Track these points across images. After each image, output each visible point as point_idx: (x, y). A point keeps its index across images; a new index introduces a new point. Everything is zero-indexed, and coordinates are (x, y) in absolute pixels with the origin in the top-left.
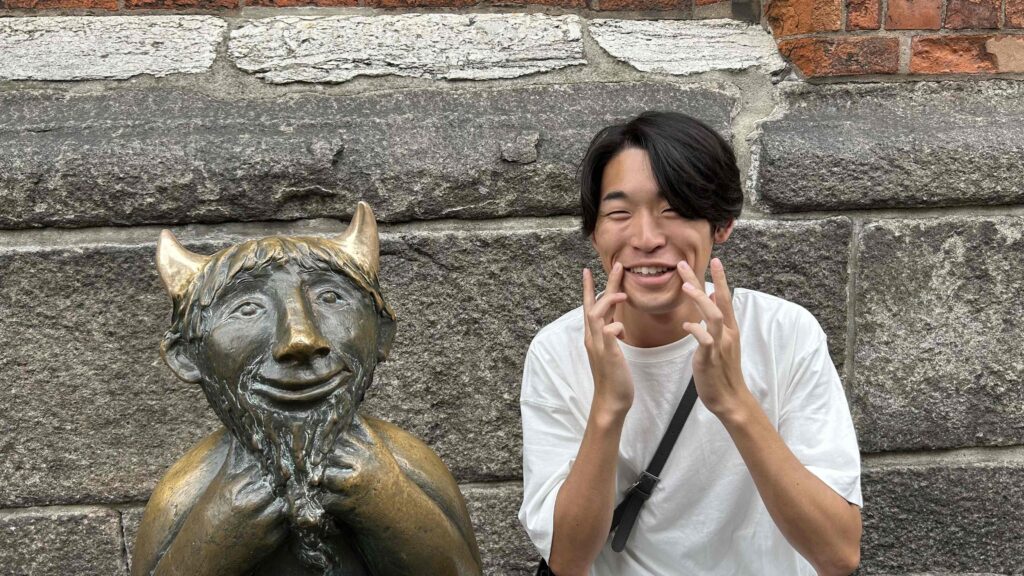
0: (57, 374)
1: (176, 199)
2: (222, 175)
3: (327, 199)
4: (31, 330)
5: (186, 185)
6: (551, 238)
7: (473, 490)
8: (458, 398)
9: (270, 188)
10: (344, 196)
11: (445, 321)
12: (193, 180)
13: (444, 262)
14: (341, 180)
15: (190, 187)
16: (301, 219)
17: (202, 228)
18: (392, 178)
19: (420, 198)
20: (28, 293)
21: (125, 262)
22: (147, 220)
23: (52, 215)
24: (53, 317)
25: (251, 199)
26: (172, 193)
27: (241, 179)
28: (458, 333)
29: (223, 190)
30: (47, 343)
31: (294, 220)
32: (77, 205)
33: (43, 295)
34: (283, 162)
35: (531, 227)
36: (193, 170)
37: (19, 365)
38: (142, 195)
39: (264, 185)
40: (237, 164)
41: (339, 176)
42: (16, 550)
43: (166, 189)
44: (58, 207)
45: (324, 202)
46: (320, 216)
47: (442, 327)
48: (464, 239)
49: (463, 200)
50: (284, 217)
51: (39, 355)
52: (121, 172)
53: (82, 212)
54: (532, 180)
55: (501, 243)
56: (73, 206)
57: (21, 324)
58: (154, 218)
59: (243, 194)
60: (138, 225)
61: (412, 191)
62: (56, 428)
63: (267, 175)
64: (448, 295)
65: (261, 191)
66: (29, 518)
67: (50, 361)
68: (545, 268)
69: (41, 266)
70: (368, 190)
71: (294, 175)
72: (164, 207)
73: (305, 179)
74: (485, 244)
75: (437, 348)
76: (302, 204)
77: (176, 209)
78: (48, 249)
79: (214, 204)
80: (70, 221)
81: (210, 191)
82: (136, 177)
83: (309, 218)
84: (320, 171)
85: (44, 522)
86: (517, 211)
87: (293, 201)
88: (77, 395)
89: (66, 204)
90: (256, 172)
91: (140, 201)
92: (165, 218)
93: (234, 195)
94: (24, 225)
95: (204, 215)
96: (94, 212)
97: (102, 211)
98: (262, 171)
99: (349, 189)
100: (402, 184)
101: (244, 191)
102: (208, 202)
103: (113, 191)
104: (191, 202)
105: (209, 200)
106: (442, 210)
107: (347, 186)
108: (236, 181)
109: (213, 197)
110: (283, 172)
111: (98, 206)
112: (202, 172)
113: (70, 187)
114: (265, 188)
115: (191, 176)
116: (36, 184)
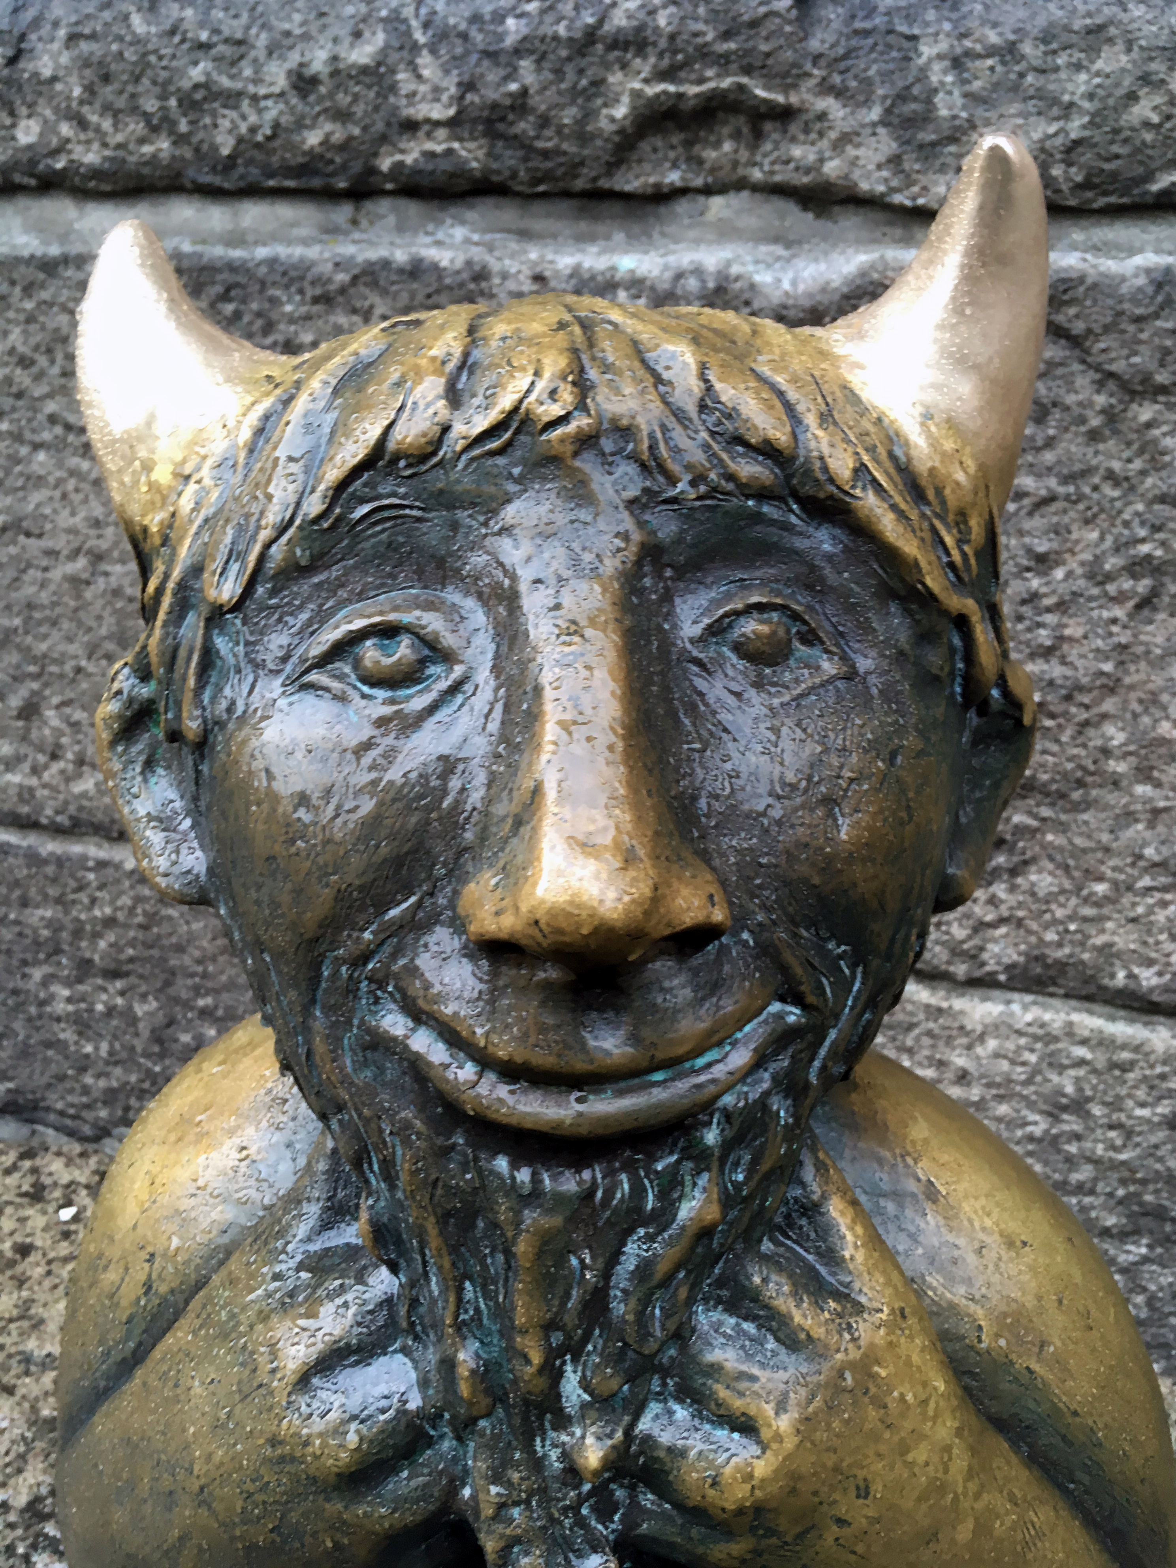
1: (342, 116)
2: (464, 36)
3: (768, 126)
5: (365, 70)
7: (1075, 1017)
8: (1080, 784)
9: (598, 83)
10: (822, 116)
11: (1087, 556)
12: (384, 51)
13: (1119, 367)
14: (817, 58)
16: (684, 192)
17: (413, 208)
18: (991, 51)
19: (1076, 127)
21: (225, 297)
22: (271, 175)
23: (55, 153)
25: (544, 122)
26: (331, 95)
27: (518, 52)
28: (1119, 599)
29: (467, 86)
30: (77, 490)
31: (662, 197)
32: (107, 125)
36: (387, 21)
37: (28, 535)
38: (255, 99)
39: (581, 72)
41: (815, 44)
43: (314, 81)
44: (66, 129)
45: (758, 135)
46: (741, 185)
47: (1069, 575)
50: (628, 188)
51: (64, 519)
52: (202, 25)
53: (119, 146)
56: (98, 130)
58: (289, 171)
59: (521, 104)
61: (1055, 101)
63: (591, 35)
64: (1111, 476)
65: (575, 93)
66: (84, 858)
67: (87, 536)
69: (45, 295)
70: (903, 96)
71: (672, 37)
72: (313, 139)
73: (704, 54)
75: (1044, 636)
76: (689, 144)
77: (342, 148)
78: (54, 251)
79: (442, 133)
80: (96, 173)
81: (430, 89)
82: (240, 43)
83: (708, 191)
84: (754, 24)
85: (110, 871)
87: (664, 132)
89: (82, 124)
90: (562, 30)
91: (253, 118)
92: (316, 173)
93: (495, 106)
95: (416, 171)
96: (147, 149)
97: (164, 145)
98: (578, 24)
99: (839, 93)
100: (1022, 75)
101: (524, 92)
102: (426, 128)
103: (186, 84)
104: (380, 126)
105: (428, 121)
106: (1149, 177)
107: (837, 79)
108: (503, 59)
109: (439, 112)
110: (641, 28)
111: (155, 129)
112: (409, 26)
113: (87, 72)
114: (584, 82)
115: (380, 38)
116: (12, 61)
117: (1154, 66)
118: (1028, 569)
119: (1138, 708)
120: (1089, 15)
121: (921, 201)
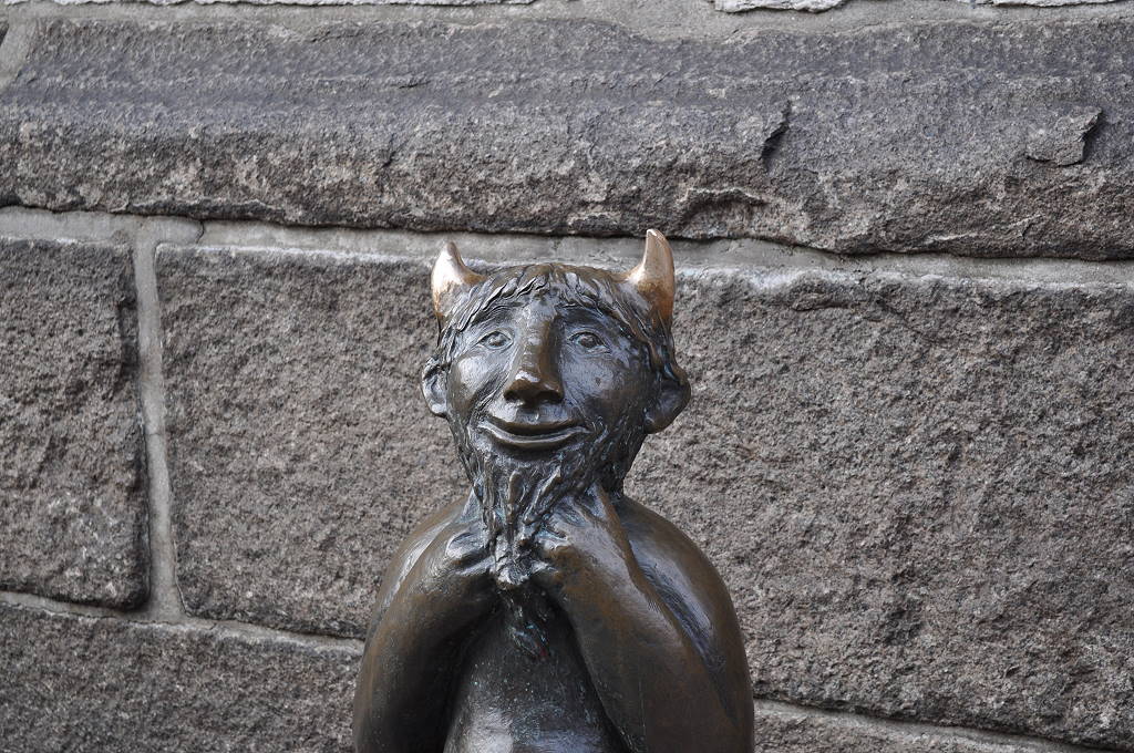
0: (390, 444)
1: (551, 198)
2: (612, 164)
3: (755, 209)
4: (366, 376)
5: (563, 178)
6: (1106, 301)
7: (958, 740)
8: (937, 570)
9: (674, 187)
10: (778, 206)
11: (921, 430)
12: (574, 169)
13: (921, 328)
14: (773, 180)
15: (570, 179)
16: (718, 238)
18: (850, 180)
19: (888, 215)
20: (366, 321)
22: (513, 225)
23: (402, 210)
24: (393, 360)
25: (649, 204)
26: (546, 188)
27: (637, 172)
28: (940, 454)
29: (612, 187)
30: (383, 396)
31: (707, 241)
32: (431, 198)
33: (384, 326)
34: (694, 147)
35: (1073, 280)
36: (576, 155)
37: (349, 424)
39: (666, 182)
40: (635, 148)
41: (772, 174)
42: (325, 700)
43: (538, 181)
44: (410, 199)
45: (751, 213)
46: (746, 236)
47: (914, 440)
48: (958, 290)
49: (956, 223)
50: (690, 236)
51: (373, 414)
53: (436, 209)
54: (1074, 195)
55: (1016, 302)
56: (426, 200)
57: (354, 366)
58: (523, 223)
59: (637, 195)
60: (502, 233)
61: (879, 203)
62: (384, 525)
63: (670, 167)
64: (927, 386)
65: (663, 191)
67: (384, 424)
68: (1091, 354)
69: (383, 284)
70: (812, 198)
71: (707, 169)
72: (536, 209)
73: (721, 176)
74: (989, 302)
75: (906, 477)
76: (719, 216)
77: (550, 213)
78: (394, 259)
79: (599, 207)
80: (422, 222)
81: (594, 188)
82: (503, 162)
83: (730, 238)
84: (743, 164)
86: (1048, 248)
87: (707, 211)
88: (411, 480)
89: (419, 196)
90: (657, 163)
91: (506, 198)
92: (536, 225)
93: (625, 196)
94: (368, 223)
95: (586, 225)
96: (451, 211)
97: (459, 208)
98: (665, 161)
99: (784, 196)
100: (863, 191)
101: (639, 190)
102: (591, 205)
103: (475, 181)
104: (569, 203)
105: (593, 202)
106: (923, 238)
107: (782, 190)
108: (630, 175)
109: (599, 198)
110: (692, 165)
111: (455, 201)
112: (586, 159)
113: (424, 172)
114: (668, 187)
115: (572, 163)
116: (386, 165)
117: (919, 189)
118: (893, 437)
119: (959, 520)
120: (890, 165)
121: (825, 247)
